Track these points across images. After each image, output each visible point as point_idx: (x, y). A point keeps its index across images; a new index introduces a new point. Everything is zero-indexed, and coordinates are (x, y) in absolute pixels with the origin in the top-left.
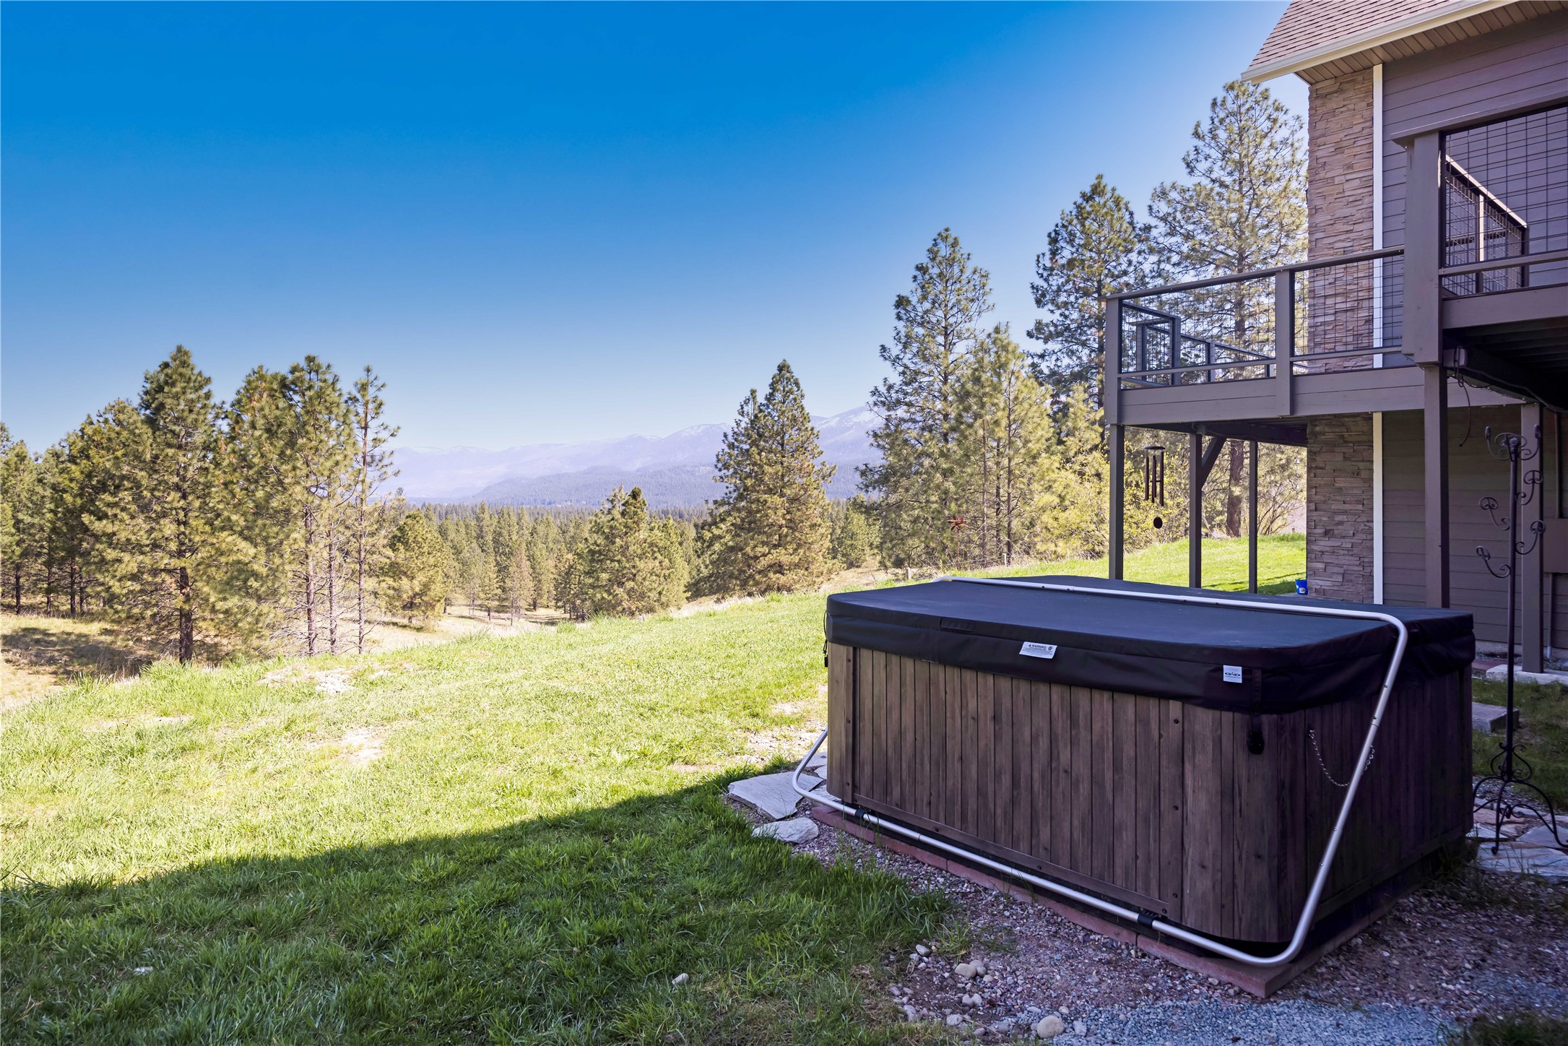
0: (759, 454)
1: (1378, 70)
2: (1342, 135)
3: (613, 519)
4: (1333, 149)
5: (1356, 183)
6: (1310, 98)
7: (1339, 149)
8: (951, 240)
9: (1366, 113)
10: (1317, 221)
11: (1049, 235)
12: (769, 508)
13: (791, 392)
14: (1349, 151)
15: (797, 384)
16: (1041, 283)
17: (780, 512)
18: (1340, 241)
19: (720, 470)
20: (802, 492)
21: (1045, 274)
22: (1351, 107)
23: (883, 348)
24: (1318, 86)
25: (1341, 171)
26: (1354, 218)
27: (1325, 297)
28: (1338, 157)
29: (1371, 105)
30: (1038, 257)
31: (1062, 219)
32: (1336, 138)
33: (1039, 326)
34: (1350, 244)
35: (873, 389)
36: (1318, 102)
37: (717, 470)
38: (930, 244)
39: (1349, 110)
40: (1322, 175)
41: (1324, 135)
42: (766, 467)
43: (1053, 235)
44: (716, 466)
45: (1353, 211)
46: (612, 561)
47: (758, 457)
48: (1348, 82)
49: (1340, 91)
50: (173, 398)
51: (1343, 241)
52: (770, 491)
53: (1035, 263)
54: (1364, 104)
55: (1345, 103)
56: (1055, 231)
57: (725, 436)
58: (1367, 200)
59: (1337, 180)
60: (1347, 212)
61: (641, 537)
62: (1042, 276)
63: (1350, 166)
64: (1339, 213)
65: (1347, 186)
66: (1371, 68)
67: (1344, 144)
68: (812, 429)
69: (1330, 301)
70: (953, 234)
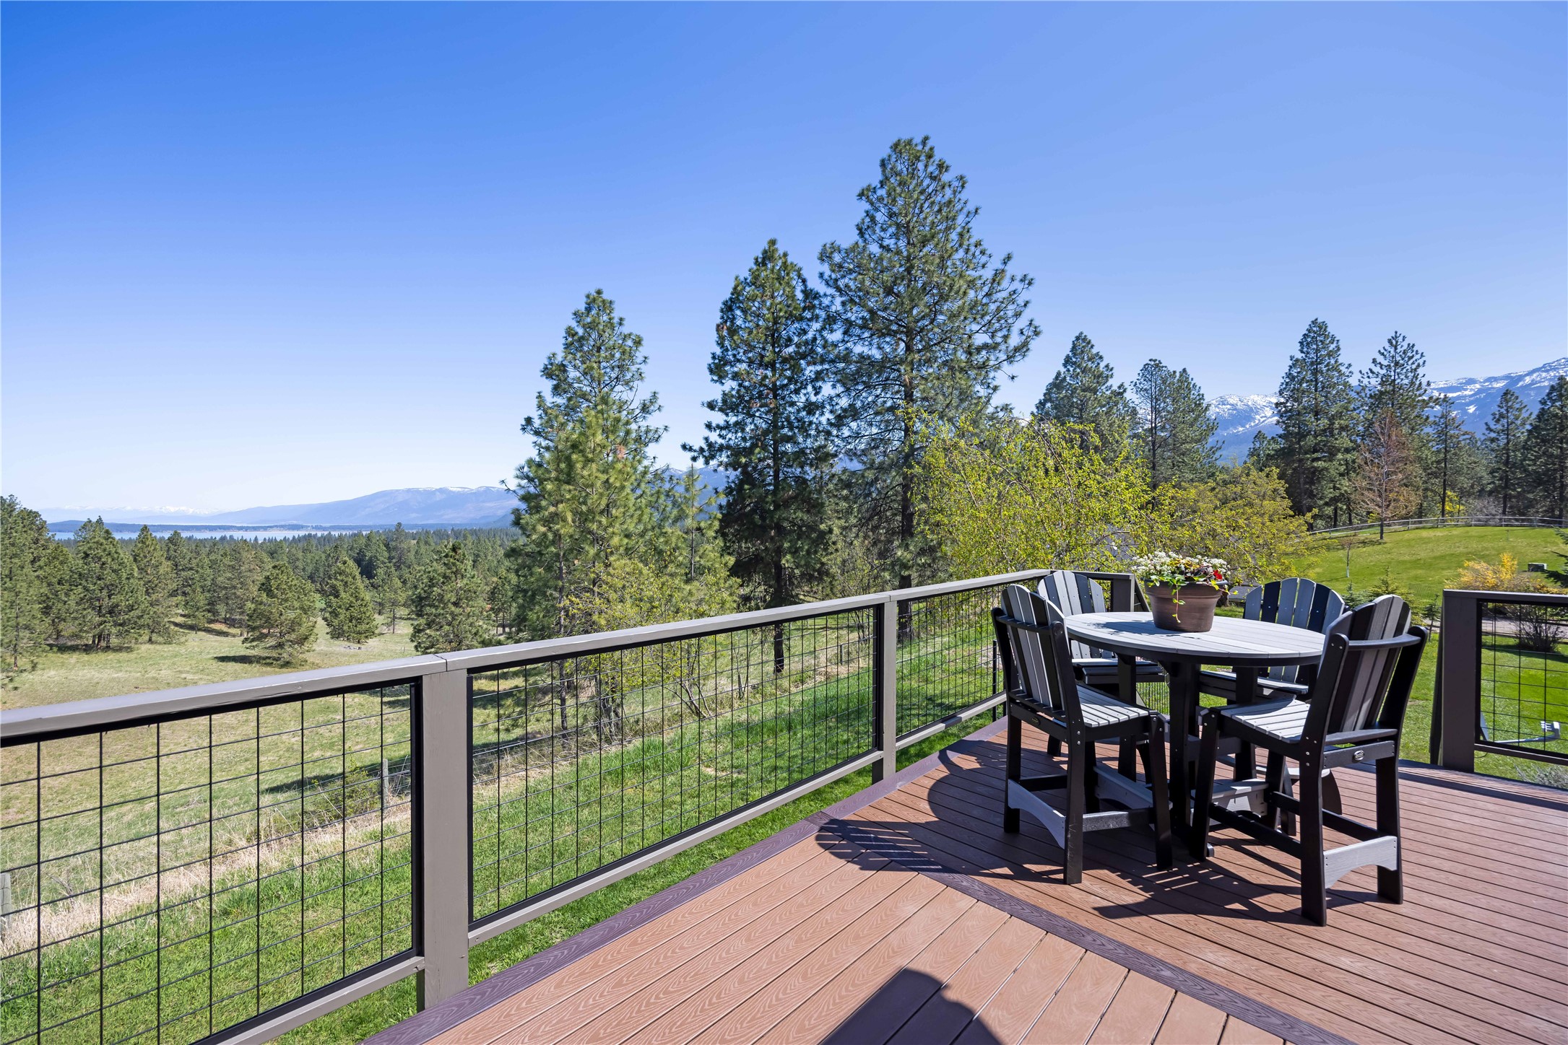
3: (434, 570)
8: (602, 303)
38: (580, 307)
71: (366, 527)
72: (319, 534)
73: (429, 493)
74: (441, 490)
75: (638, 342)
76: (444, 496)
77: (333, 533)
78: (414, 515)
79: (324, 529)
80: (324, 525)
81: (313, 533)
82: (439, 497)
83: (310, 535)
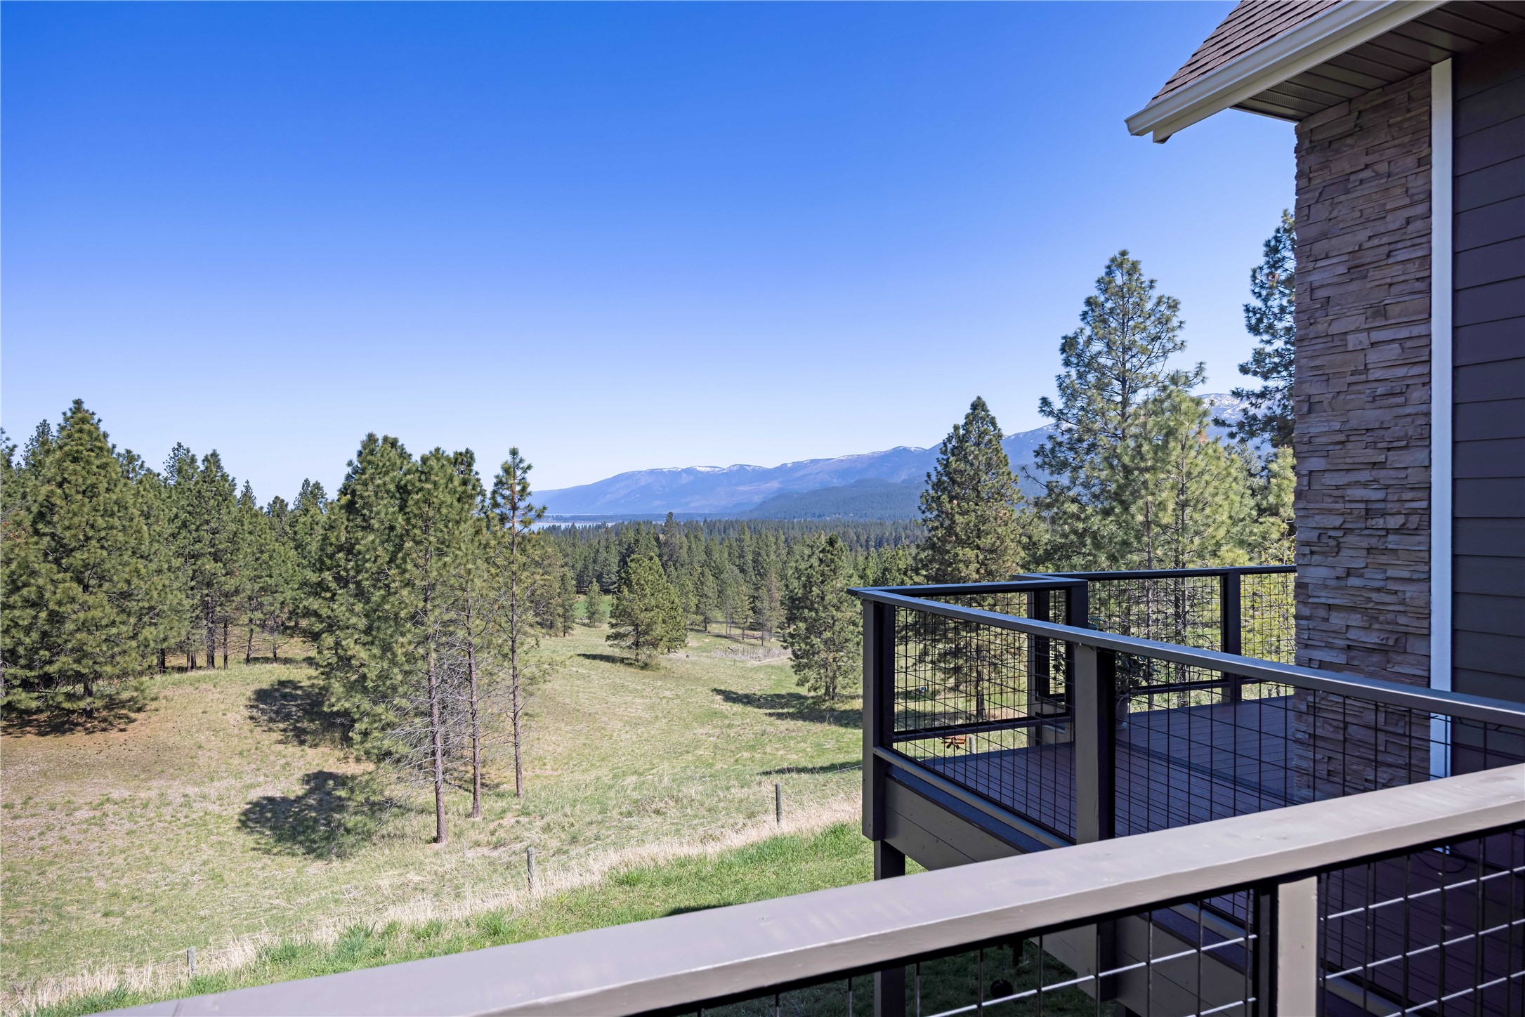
0: (950, 502)
1: (1442, 74)
2: (1362, 236)
3: (811, 567)
4: (1342, 269)
5: (1393, 351)
6: (1297, 150)
7: (1356, 270)
8: (1127, 266)
9: (1416, 184)
10: (1313, 430)
11: (1267, 244)
12: (961, 561)
13: (986, 432)
14: (1378, 274)
15: (993, 423)
16: (1258, 303)
17: (974, 566)
18: (1358, 484)
19: (924, 512)
20: (998, 543)
21: (1264, 293)
22: (1383, 168)
23: (1045, 401)
24: (1314, 123)
25: (1359, 321)
26: (1388, 435)
27: (1330, 607)
28: (1353, 287)
29: (1425, 162)
30: (1254, 271)
31: (1284, 222)
32: (1348, 242)
33: (1259, 356)
34: (1380, 495)
35: (1037, 448)
36: (1313, 160)
37: (920, 512)
38: (1102, 272)
39: (1378, 175)
40: (1321, 327)
41: (1325, 236)
42: (957, 517)
43: (1273, 243)
44: (919, 508)
45: (1387, 415)
46: (810, 610)
47: (948, 506)
48: (1375, 109)
49: (1359, 130)
50: (362, 484)
51: (1365, 485)
52: (961, 543)
53: (1249, 280)
54: (1410, 161)
55: (1368, 159)
56: (1276, 238)
57: (929, 476)
58: (1416, 395)
59: (1352, 341)
60: (1372, 416)
61: (839, 585)
62: (1260, 295)
63: (1380, 311)
64: (1356, 419)
65: (1373, 357)
66: (1424, 69)
67: (1368, 257)
68: (1009, 474)
69: (1337, 620)
70: (1132, 257)
71: (611, 518)
72: (563, 526)
73: (674, 475)
74: (689, 471)
75: (1174, 306)
76: (691, 478)
77: (577, 525)
78: (658, 503)
79: (565, 520)
80: (564, 515)
81: (557, 524)
82: (685, 479)
83: (554, 526)
